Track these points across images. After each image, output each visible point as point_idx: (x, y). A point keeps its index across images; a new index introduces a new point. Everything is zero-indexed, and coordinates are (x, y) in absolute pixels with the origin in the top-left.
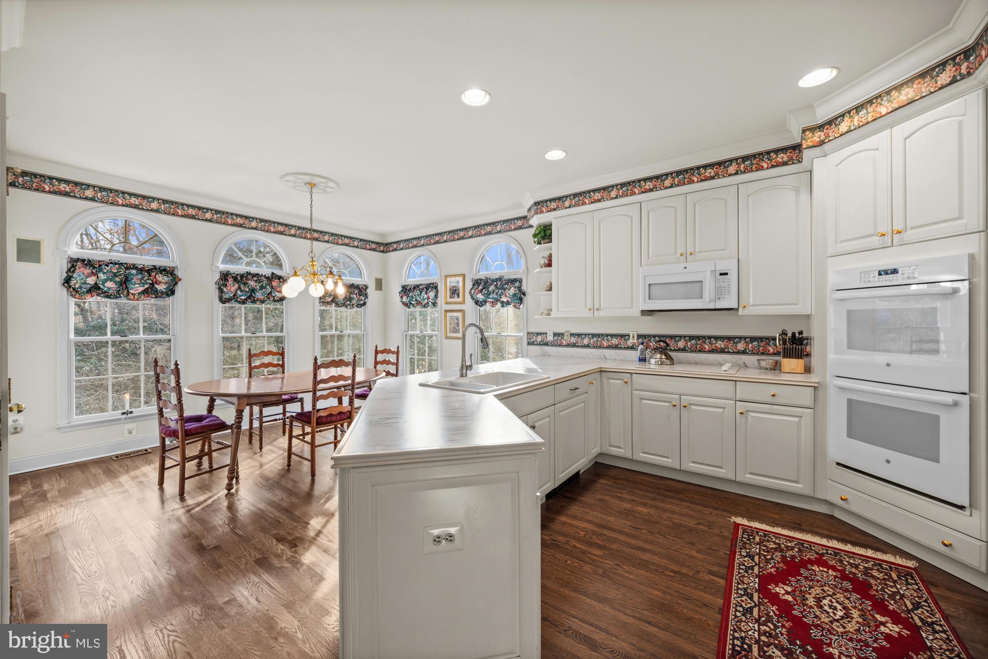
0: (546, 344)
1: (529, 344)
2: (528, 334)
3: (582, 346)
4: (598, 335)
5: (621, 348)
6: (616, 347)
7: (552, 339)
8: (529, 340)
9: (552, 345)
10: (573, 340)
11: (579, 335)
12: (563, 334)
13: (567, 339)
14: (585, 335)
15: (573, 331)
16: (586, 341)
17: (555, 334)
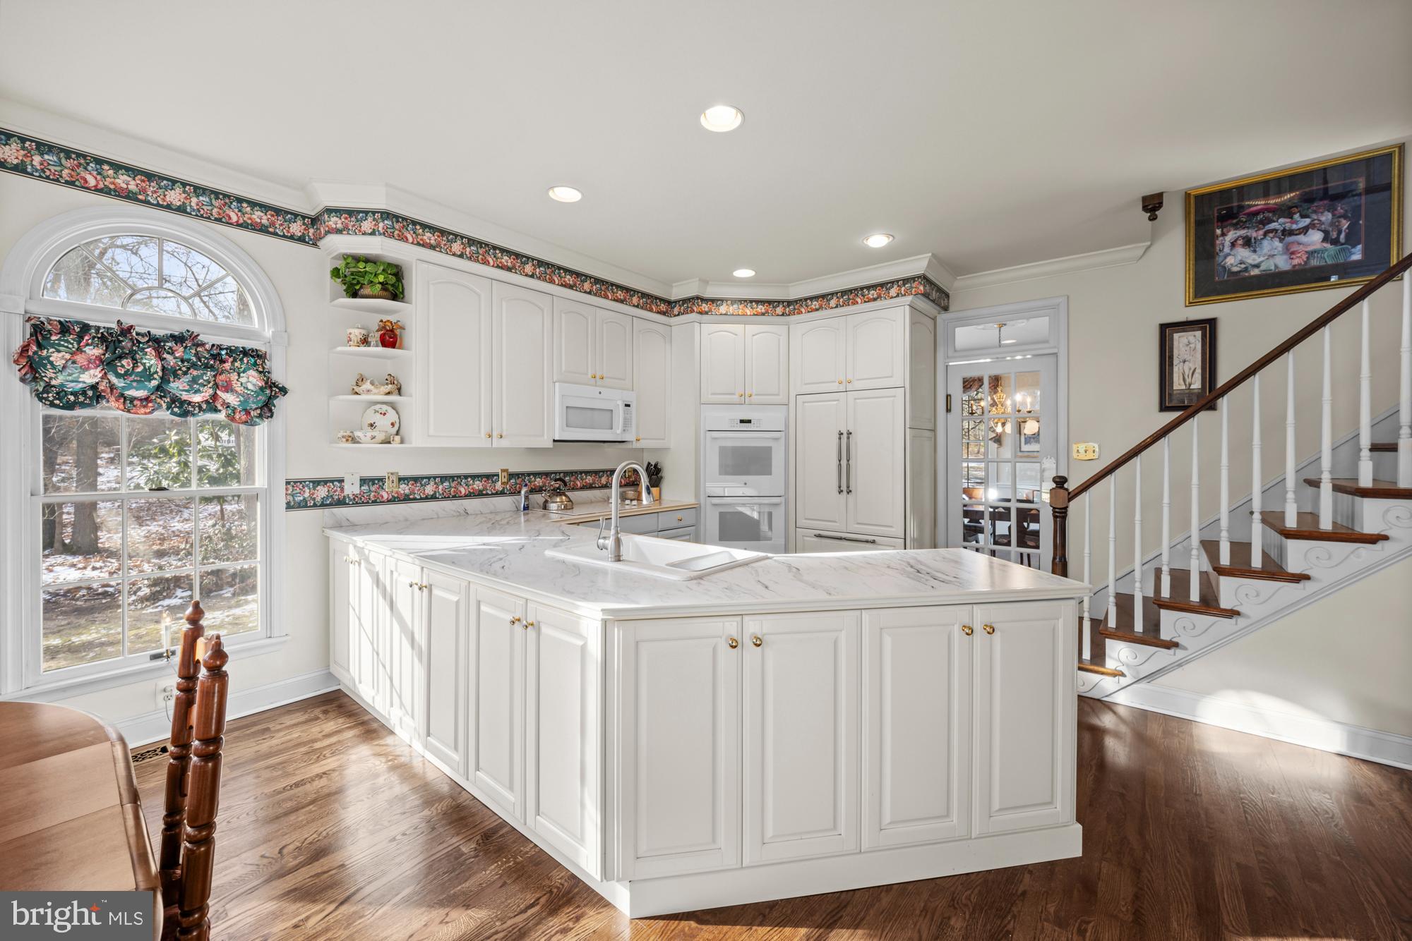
0: (341, 503)
1: (289, 506)
2: (288, 483)
3: (421, 499)
4: (452, 478)
5: (487, 494)
6: (480, 494)
7: (357, 491)
8: (290, 498)
9: (356, 504)
10: (404, 489)
11: (416, 479)
12: (381, 480)
13: (389, 489)
14: (429, 478)
15: (403, 473)
16: (429, 490)
17: (363, 481)
